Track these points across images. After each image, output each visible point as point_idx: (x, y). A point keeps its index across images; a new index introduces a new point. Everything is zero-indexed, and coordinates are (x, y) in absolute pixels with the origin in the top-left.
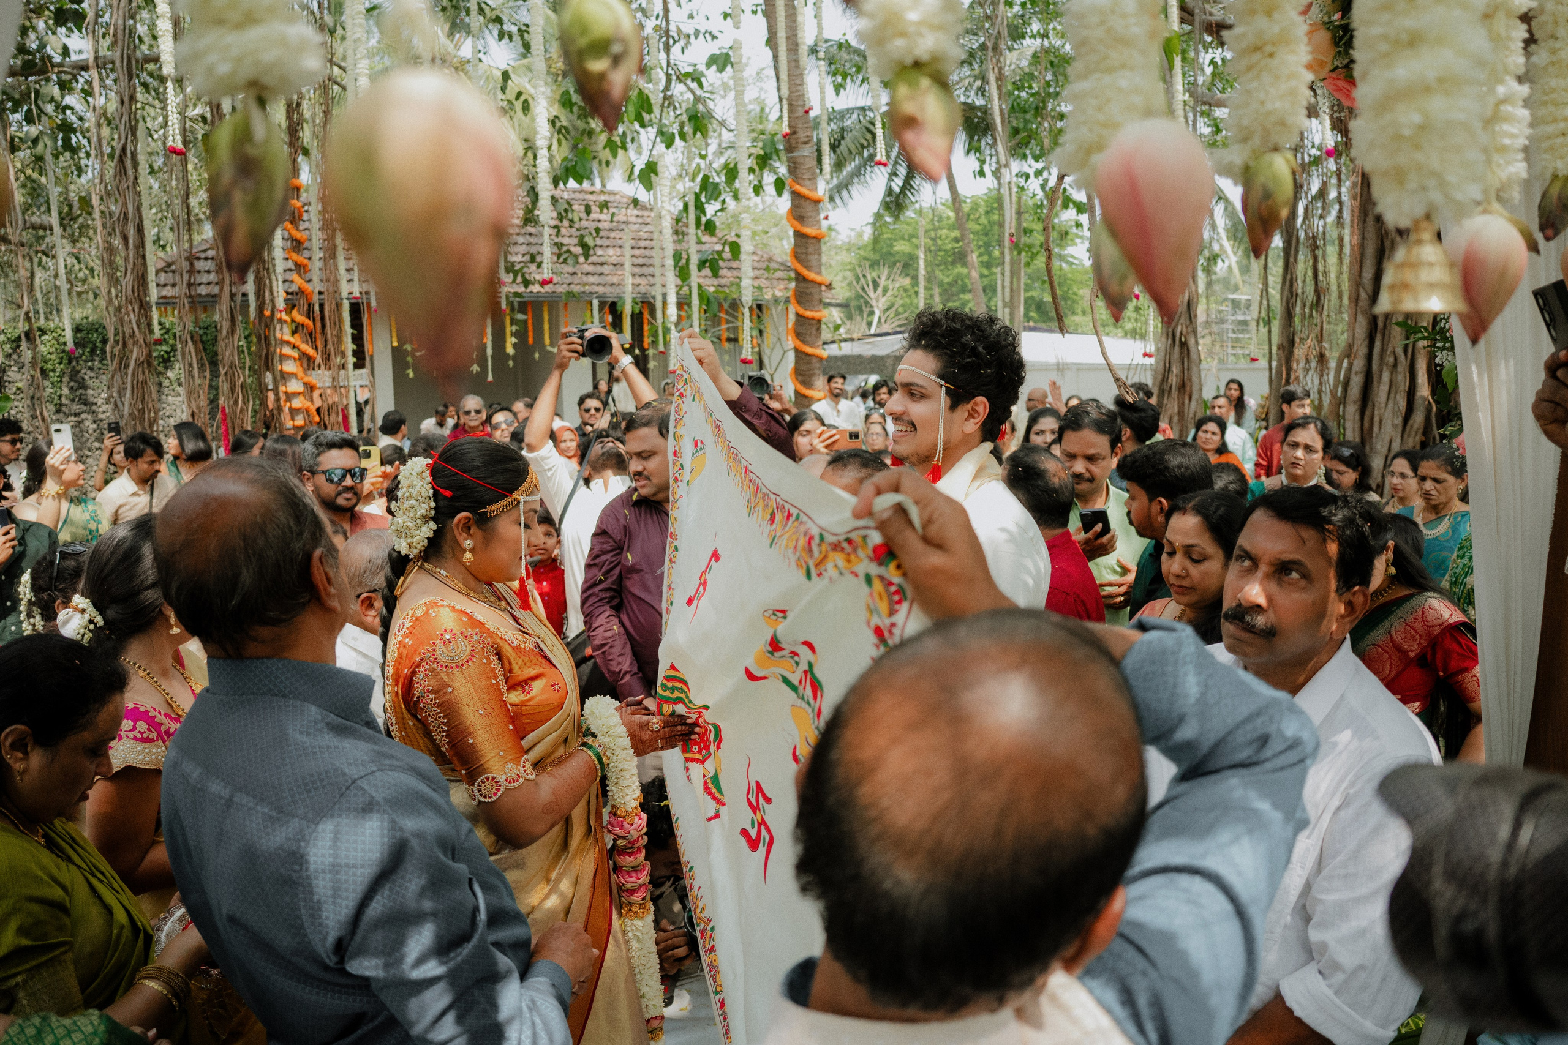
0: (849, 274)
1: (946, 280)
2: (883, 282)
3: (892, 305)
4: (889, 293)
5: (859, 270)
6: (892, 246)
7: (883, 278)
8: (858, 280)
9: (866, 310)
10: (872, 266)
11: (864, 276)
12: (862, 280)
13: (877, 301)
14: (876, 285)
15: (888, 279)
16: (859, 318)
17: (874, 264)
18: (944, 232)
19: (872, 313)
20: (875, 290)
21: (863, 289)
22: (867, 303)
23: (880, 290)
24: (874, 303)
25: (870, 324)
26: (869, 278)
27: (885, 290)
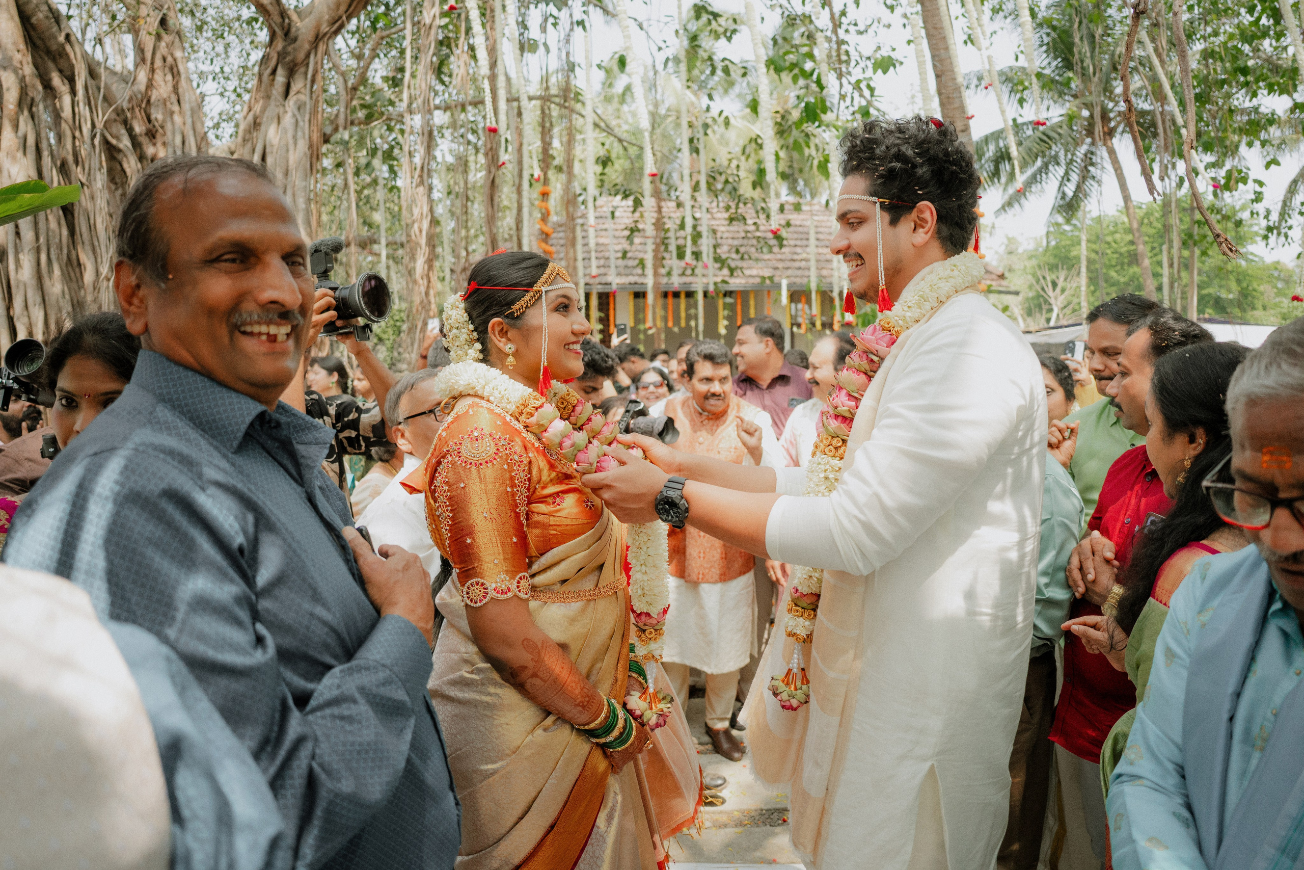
0: (1030, 277)
1: (1122, 280)
2: (1061, 283)
3: (1069, 304)
4: (1066, 293)
5: (1039, 273)
6: (1070, 251)
7: (1062, 279)
8: (1038, 281)
9: (1045, 307)
10: (1051, 269)
11: (1044, 278)
12: (1042, 281)
13: (1056, 298)
14: (1054, 285)
15: (1066, 279)
16: (1038, 315)
17: (1053, 268)
18: (1118, 236)
19: (1050, 310)
20: (1054, 290)
21: (1043, 289)
22: (1046, 301)
23: (1058, 290)
24: (1052, 301)
25: (1048, 320)
26: (1048, 279)
27: (1063, 291)
